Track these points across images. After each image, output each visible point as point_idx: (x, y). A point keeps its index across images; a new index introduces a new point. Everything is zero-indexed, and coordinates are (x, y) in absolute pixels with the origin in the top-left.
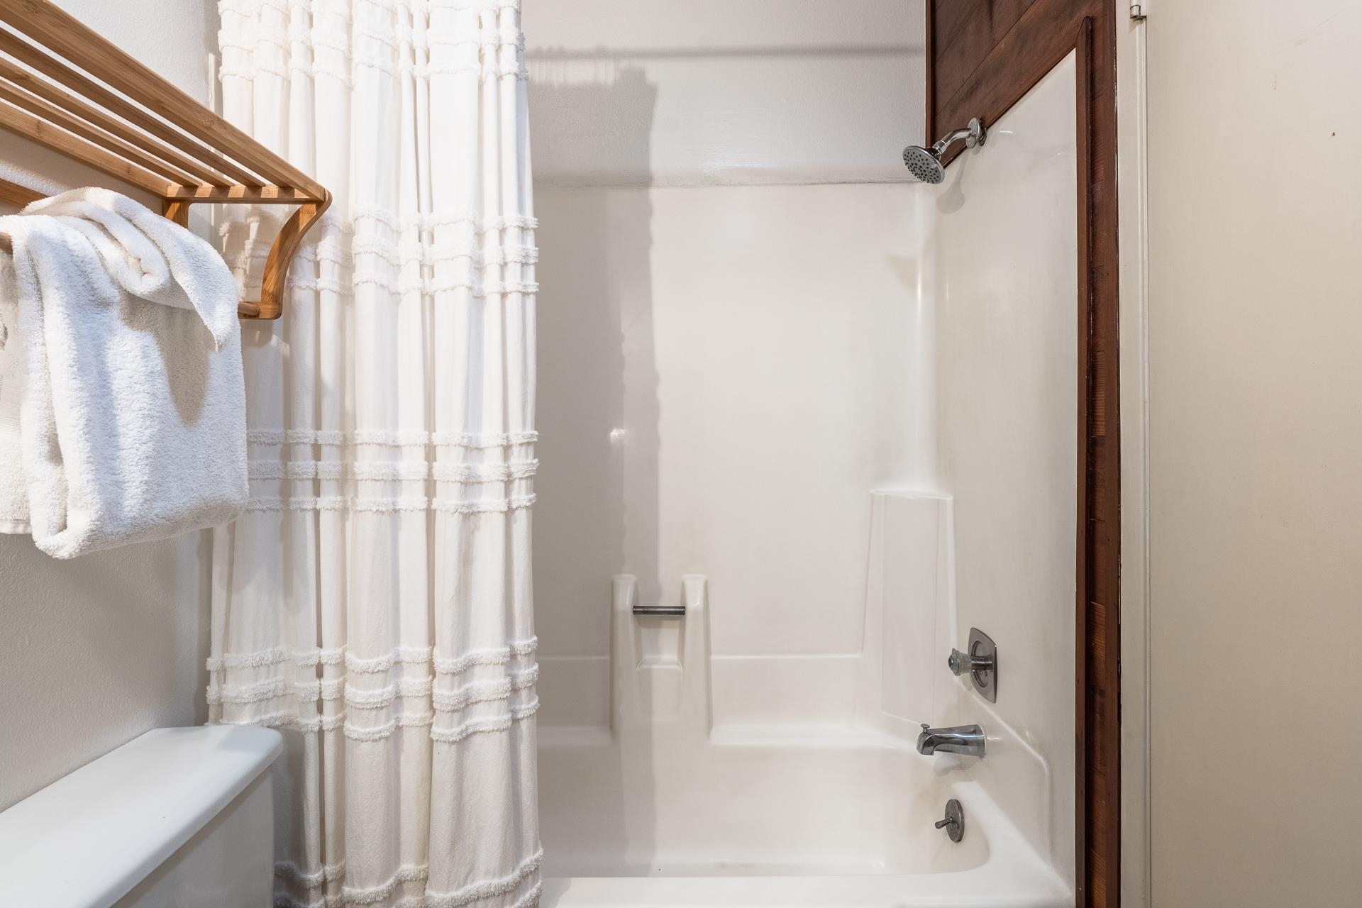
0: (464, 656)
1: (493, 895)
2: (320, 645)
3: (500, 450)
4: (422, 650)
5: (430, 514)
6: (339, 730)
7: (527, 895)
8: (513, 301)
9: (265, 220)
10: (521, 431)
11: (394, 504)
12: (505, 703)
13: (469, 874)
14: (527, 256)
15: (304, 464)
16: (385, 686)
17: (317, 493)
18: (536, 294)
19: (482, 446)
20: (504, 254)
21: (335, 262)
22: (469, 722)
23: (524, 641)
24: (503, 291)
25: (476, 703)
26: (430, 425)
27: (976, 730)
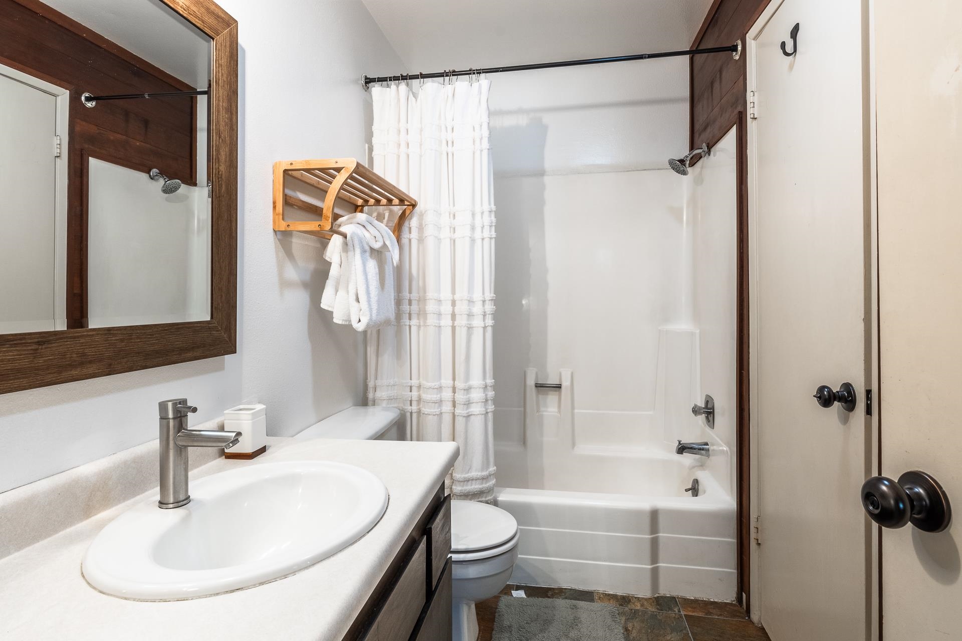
0: (468, 384)
1: (479, 479)
2: (411, 379)
3: (482, 302)
4: (450, 382)
5: (454, 328)
6: (419, 412)
7: (491, 483)
8: (487, 241)
9: (391, 212)
10: (489, 295)
11: (439, 323)
12: (483, 404)
13: (470, 469)
14: (492, 222)
15: (405, 307)
16: (437, 394)
17: (410, 319)
18: (495, 238)
19: (474, 300)
20: (483, 223)
21: (417, 227)
22: (470, 410)
23: (490, 381)
24: (482, 237)
25: (472, 403)
26: (453, 292)
27: (707, 444)
